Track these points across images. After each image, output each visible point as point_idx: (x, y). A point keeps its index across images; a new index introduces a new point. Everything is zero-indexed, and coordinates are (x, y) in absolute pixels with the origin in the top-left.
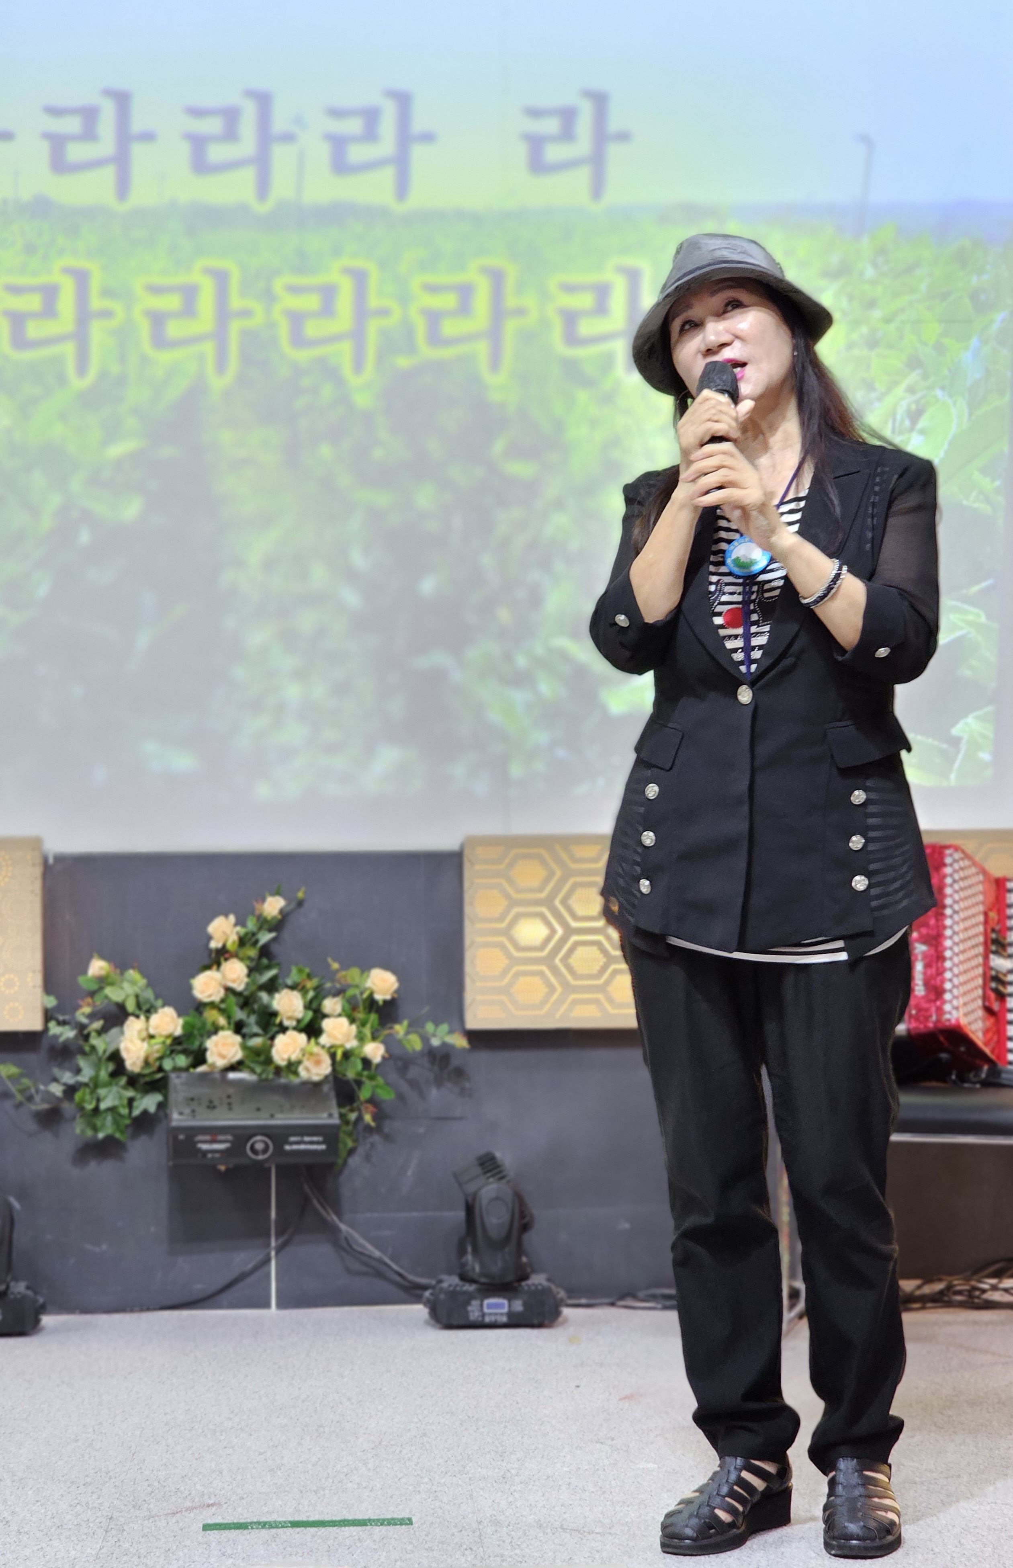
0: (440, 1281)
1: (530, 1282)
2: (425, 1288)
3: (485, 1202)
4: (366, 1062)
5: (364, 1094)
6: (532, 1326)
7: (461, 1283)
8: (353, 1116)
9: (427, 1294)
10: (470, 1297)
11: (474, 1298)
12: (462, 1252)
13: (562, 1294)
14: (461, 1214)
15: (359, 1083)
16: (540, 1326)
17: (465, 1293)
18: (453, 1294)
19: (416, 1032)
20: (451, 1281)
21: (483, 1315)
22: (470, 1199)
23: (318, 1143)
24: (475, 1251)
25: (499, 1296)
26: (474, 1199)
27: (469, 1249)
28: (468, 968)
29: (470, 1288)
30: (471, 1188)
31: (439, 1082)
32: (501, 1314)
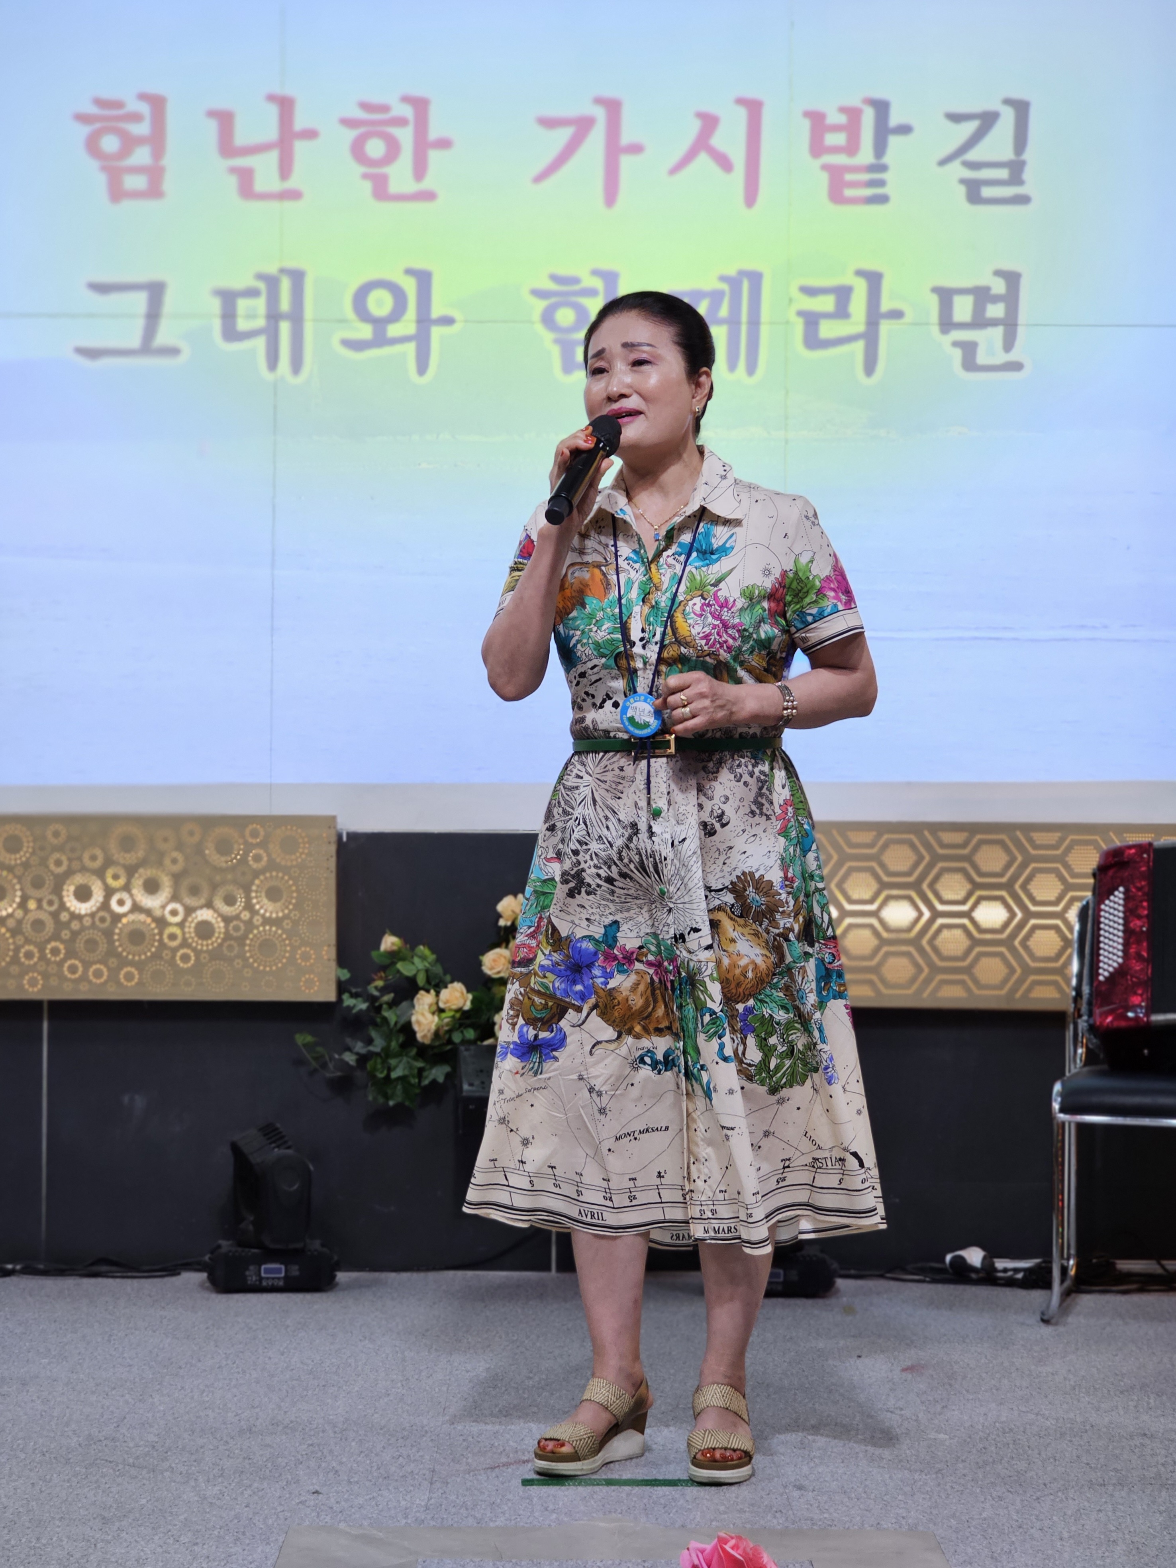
1: (804, 1252)
6: (806, 1296)
13: (837, 1268)
16: (814, 1296)
32: (777, 1283)
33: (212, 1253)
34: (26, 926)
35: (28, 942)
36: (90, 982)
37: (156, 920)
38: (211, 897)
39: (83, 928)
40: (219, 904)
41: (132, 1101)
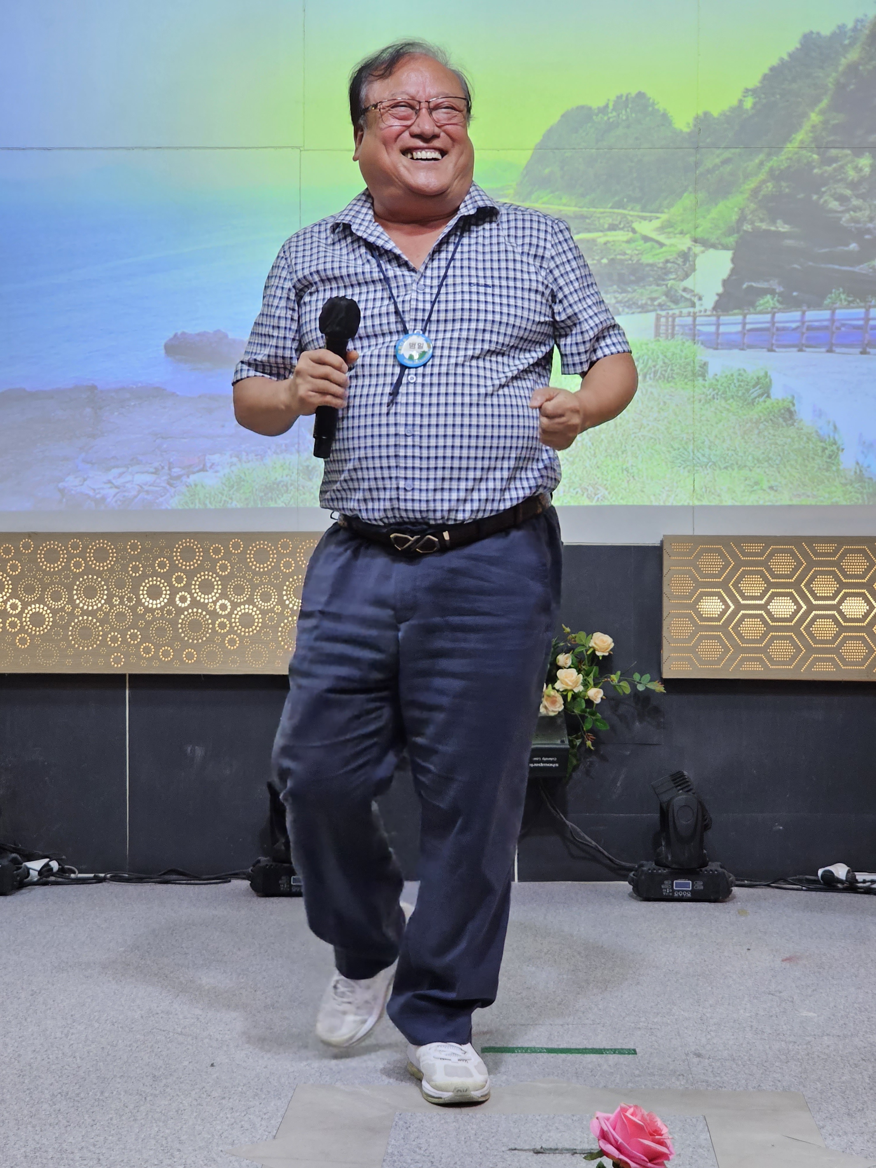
0: (642, 866)
1: (708, 868)
2: (630, 870)
3: (676, 809)
4: (589, 702)
5: (587, 726)
6: (710, 901)
7: (657, 867)
8: (578, 742)
9: (631, 874)
10: (665, 878)
11: (667, 879)
12: (657, 844)
13: (732, 878)
14: (656, 816)
15: (583, 718)
16: (715, 901)
17: (661, 874)
18: (651, 876)
19: (626, 680)
20: (649, 866)
21: (674, 891)
22: (664, 806)
23: (553, 762)
24: (668, 844)
25: (685, 878)
26: (668, 806)
27: (663, 844)
28: (665, 633)
29: (666, 871)
30: (665, 798)
31: (641, 717)
32: (687, 891)
33: (254, 866)
34: (112, 617)
35: (113, 629)
36: (160, 660)
37: (208, 612)
38: (252, 595)
39: (154, 619)
40: (257, 600)
41: (193, 751)
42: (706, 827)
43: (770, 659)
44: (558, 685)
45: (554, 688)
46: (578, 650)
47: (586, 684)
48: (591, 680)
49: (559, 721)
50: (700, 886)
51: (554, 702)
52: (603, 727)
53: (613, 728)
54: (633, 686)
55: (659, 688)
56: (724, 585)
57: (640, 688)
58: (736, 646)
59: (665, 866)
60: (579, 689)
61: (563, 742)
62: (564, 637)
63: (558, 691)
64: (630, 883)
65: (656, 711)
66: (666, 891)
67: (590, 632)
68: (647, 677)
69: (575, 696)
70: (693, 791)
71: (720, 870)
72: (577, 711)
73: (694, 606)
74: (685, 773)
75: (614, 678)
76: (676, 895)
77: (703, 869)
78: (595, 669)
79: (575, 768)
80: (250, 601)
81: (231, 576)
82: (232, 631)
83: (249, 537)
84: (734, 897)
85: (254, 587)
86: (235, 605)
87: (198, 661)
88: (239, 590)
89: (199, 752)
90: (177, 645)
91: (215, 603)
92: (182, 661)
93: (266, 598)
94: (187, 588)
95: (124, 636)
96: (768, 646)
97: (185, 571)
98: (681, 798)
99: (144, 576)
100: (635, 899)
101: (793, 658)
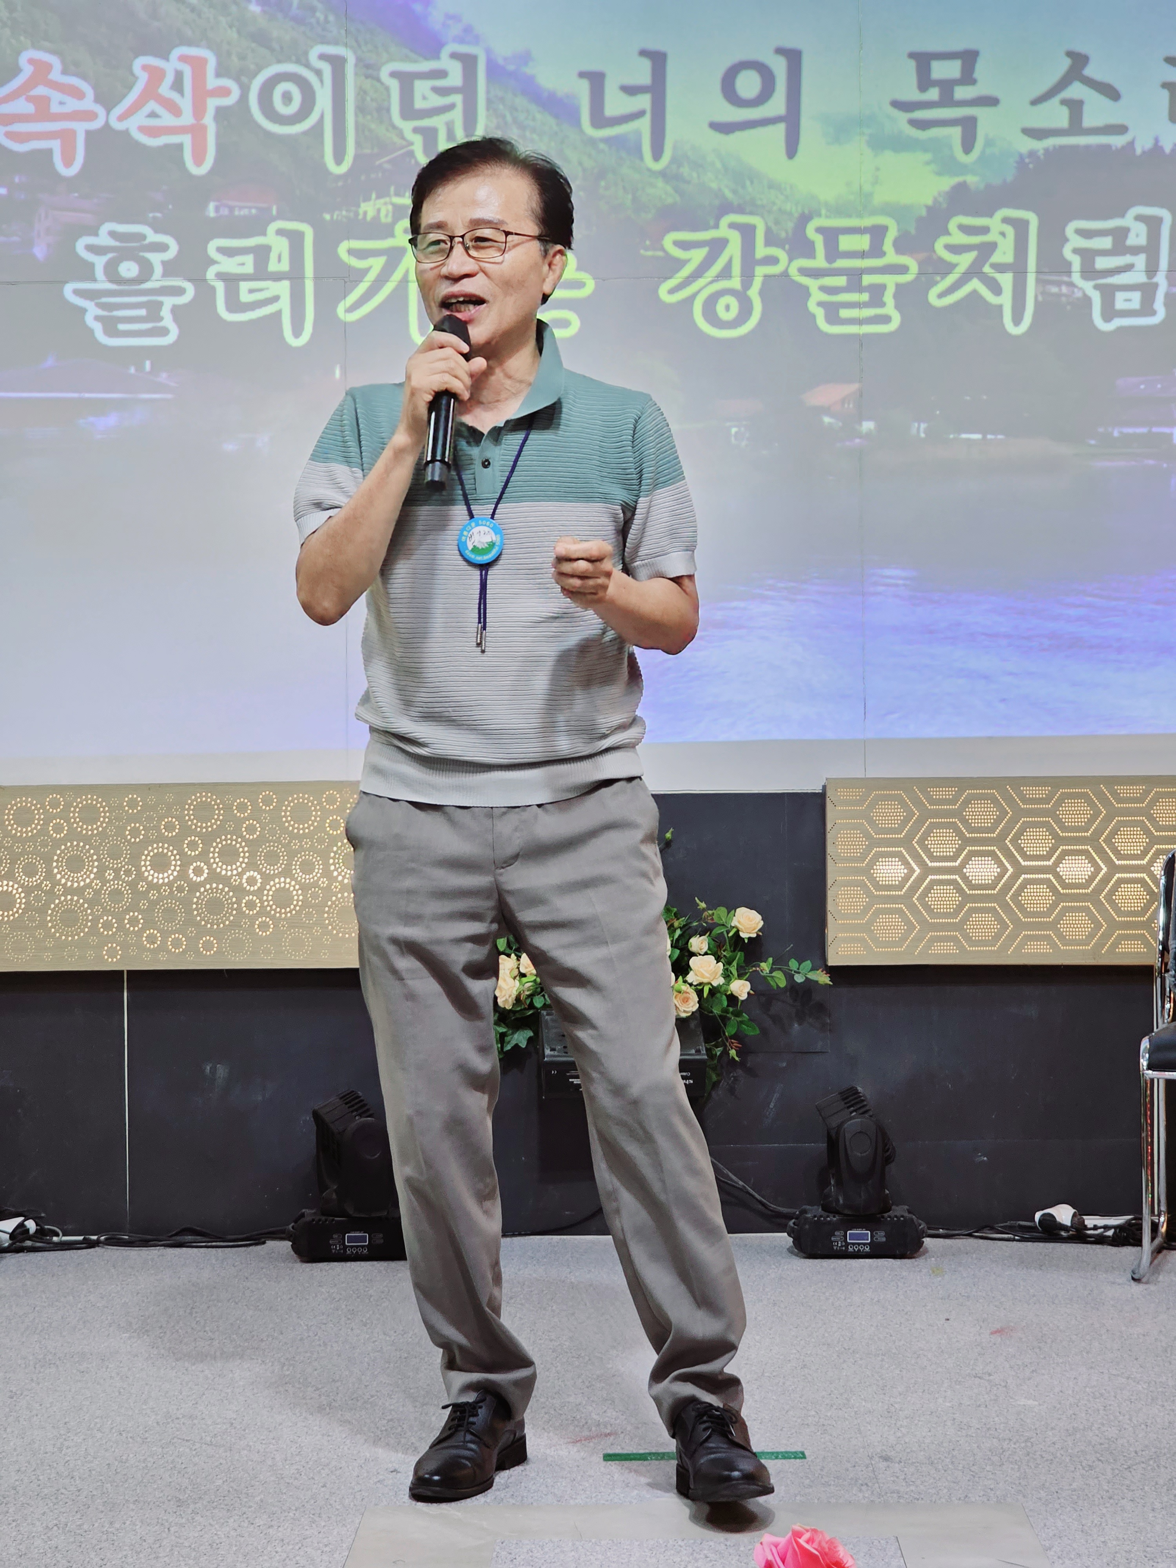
0: (805, 1212)
1: (892, 1213)
2: (789, 1217)
3: (848, 1136)
4: (732, 999)
5: (730, 1030)
6: (894, 1257)
7: (825, 1214)
8: (718, 1051)
9: (791, 1223)
10: (836, 1227)
11: (839, 1230)
12: (823, 1183)
13: (923, 1226)
14: (823, 1146)
15: (724, 1019)
16: (903, 1256)
17: (830, 1223)
18: (818, 1224)
19: (780, 969)
20: (814, 1212)
21: (847, 1244)
22: (833, 1133)
24: (839, 1184)
25: (862, 1228)
26: (838, 1133)
27: (832, 1182)
28: (830, 906)
29: (836, 1219)
30: (834, 1122)
31: (800, 1017)
32: (864, 1244)
33: (296, 1222)
34: (105, 897)
35: (106, 912)
36: (169, 952)
37: (234, 889)
38: (289, 865)
39: (161, 898)
40: (297, 871)
41: (214, 1070)
42: (888, 1160)
43: (968, 938)
44: (690, 978)
45: (685, 982)
46: (717, 931)
47: (727, 976)
48: (733, 969)
49: (693, 1024)
50: (881, 1236)
51: (686, 1000)
52: (752, 1031)
53: (764, 1031)
54: (789, 977)
55: (823, 978)
56: (906, 842)
57: (799, 979)
58: (923, 922)
59: (836, 1212)
60: (719, 981)
61: (698, 1052)
62: (698, 914)
63: (691, 985)
64: (789, 1235)
65: (821, 1008)
66: (838, 1245)
67: (732, 908)
68: (808, 964)
69: (713, 991)
70: (871, 1113)
71: (906, 1214)
72: (716, 1011)
73: (867, 871)
74: (860, 1089)
75: (765, 967)
76: (850, 1249)
77: (886, 1215)
78: (740, 955)
79: (715, 1085)
80: (287, 872)
81: (262, 840)
82: (263, 912)
83: (285, 789)
84: (926, 1251)
85: (292, 854)
86: (266, 878)
87: (219, 952)
88: (272, 858)
89: (222, 1071)
90: (192, 931)
91: (240, 875)
92: (197, 953)
93: (307, 867)
94: (203, 856)
95: (120, 921)
96: (964, 921)
97: (199, 835)
98: (854, 1123)
99: (146, 842)
100: (797, 1255)
101: (997, 937)
